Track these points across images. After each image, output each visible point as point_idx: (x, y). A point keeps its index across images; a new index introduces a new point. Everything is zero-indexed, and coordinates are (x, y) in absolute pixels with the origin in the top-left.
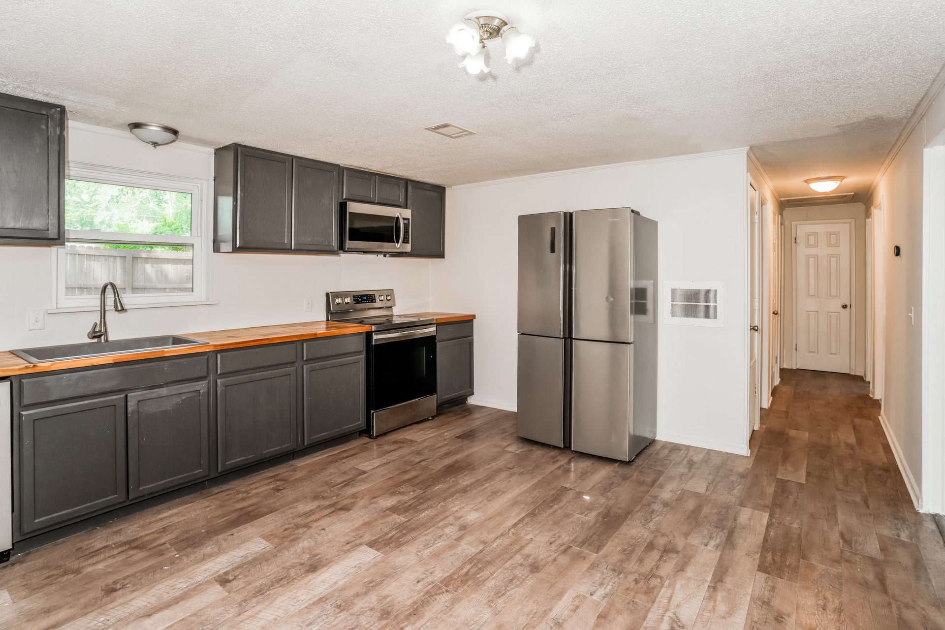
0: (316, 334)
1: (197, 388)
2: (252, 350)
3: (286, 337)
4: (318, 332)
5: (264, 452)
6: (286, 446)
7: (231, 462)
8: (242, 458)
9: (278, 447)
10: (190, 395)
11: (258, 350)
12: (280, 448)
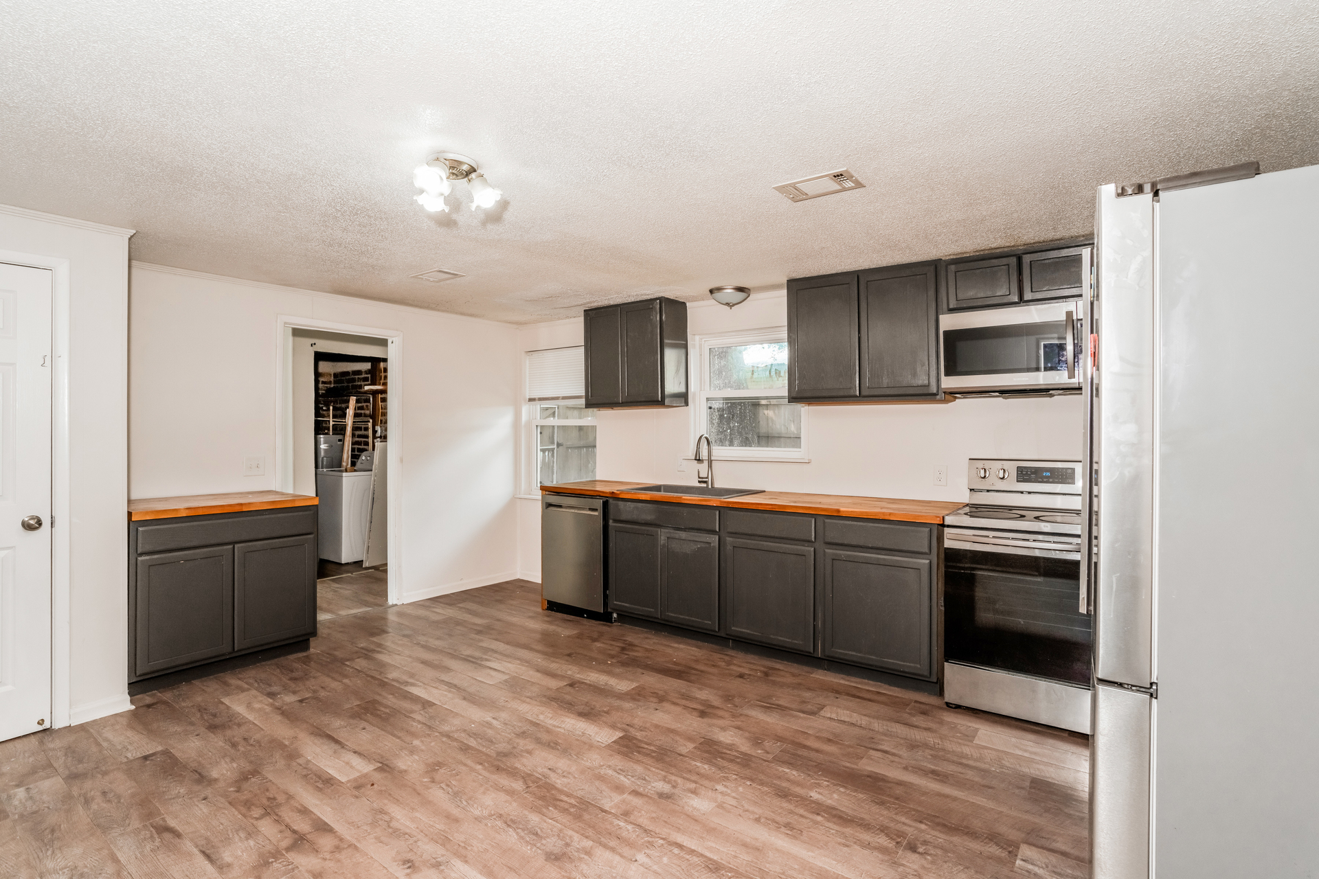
0: (838, 511)
1: (708, 540)
2: (760, 514)
3: (810, 508)
4: (842, 509)
5: (772, 636)
6: (797, 642)
7: (737, 629)
8: (748, 631)
9: (789, 639)
10: (703, 545)
11: (766, 515)
12: (790, 640)
